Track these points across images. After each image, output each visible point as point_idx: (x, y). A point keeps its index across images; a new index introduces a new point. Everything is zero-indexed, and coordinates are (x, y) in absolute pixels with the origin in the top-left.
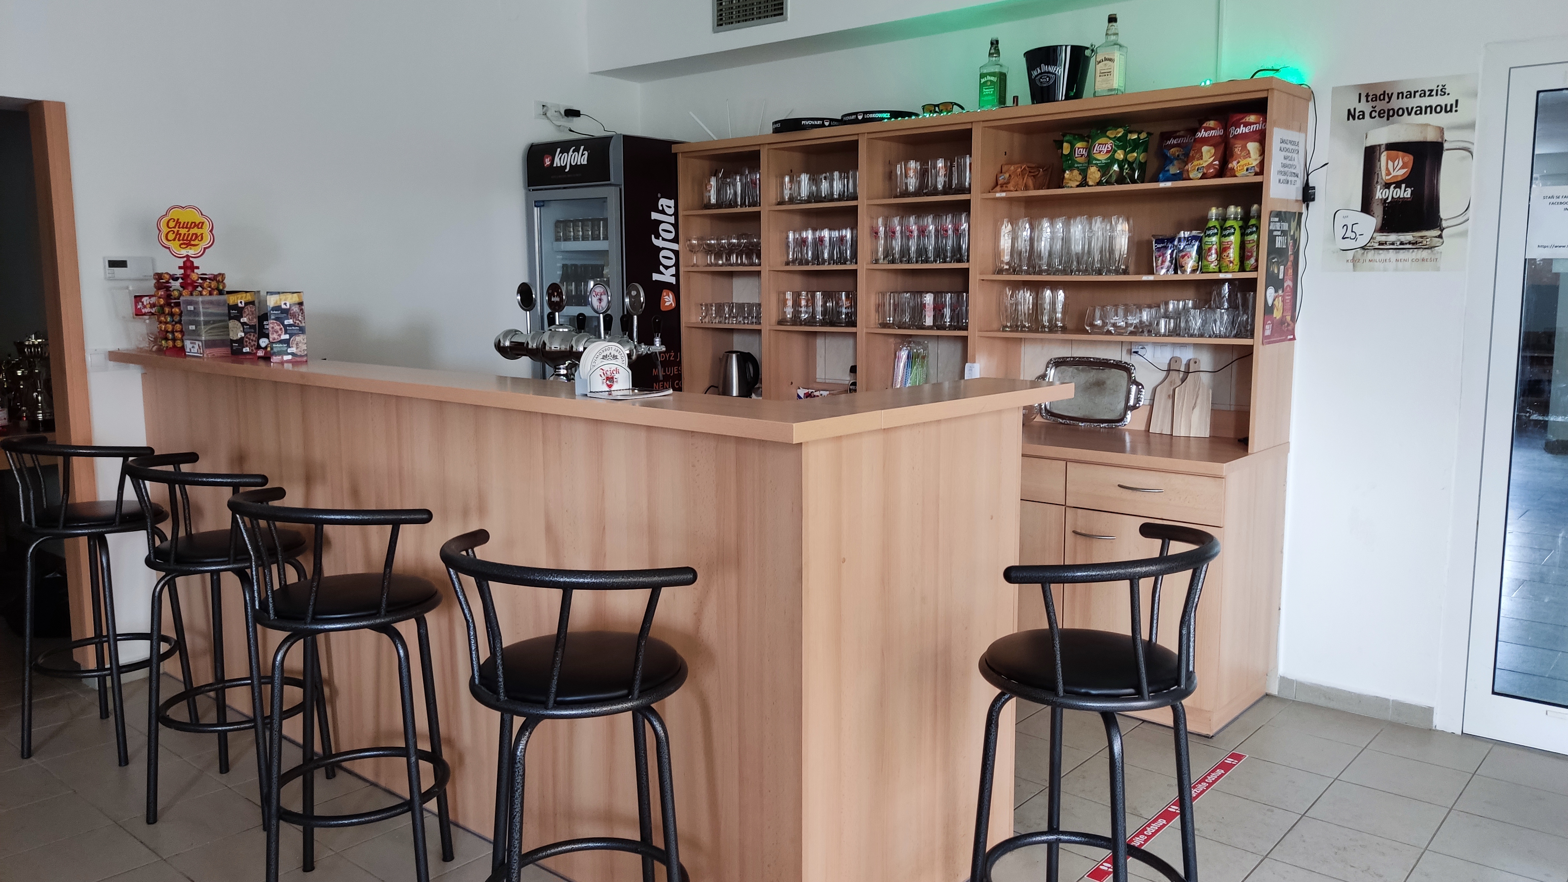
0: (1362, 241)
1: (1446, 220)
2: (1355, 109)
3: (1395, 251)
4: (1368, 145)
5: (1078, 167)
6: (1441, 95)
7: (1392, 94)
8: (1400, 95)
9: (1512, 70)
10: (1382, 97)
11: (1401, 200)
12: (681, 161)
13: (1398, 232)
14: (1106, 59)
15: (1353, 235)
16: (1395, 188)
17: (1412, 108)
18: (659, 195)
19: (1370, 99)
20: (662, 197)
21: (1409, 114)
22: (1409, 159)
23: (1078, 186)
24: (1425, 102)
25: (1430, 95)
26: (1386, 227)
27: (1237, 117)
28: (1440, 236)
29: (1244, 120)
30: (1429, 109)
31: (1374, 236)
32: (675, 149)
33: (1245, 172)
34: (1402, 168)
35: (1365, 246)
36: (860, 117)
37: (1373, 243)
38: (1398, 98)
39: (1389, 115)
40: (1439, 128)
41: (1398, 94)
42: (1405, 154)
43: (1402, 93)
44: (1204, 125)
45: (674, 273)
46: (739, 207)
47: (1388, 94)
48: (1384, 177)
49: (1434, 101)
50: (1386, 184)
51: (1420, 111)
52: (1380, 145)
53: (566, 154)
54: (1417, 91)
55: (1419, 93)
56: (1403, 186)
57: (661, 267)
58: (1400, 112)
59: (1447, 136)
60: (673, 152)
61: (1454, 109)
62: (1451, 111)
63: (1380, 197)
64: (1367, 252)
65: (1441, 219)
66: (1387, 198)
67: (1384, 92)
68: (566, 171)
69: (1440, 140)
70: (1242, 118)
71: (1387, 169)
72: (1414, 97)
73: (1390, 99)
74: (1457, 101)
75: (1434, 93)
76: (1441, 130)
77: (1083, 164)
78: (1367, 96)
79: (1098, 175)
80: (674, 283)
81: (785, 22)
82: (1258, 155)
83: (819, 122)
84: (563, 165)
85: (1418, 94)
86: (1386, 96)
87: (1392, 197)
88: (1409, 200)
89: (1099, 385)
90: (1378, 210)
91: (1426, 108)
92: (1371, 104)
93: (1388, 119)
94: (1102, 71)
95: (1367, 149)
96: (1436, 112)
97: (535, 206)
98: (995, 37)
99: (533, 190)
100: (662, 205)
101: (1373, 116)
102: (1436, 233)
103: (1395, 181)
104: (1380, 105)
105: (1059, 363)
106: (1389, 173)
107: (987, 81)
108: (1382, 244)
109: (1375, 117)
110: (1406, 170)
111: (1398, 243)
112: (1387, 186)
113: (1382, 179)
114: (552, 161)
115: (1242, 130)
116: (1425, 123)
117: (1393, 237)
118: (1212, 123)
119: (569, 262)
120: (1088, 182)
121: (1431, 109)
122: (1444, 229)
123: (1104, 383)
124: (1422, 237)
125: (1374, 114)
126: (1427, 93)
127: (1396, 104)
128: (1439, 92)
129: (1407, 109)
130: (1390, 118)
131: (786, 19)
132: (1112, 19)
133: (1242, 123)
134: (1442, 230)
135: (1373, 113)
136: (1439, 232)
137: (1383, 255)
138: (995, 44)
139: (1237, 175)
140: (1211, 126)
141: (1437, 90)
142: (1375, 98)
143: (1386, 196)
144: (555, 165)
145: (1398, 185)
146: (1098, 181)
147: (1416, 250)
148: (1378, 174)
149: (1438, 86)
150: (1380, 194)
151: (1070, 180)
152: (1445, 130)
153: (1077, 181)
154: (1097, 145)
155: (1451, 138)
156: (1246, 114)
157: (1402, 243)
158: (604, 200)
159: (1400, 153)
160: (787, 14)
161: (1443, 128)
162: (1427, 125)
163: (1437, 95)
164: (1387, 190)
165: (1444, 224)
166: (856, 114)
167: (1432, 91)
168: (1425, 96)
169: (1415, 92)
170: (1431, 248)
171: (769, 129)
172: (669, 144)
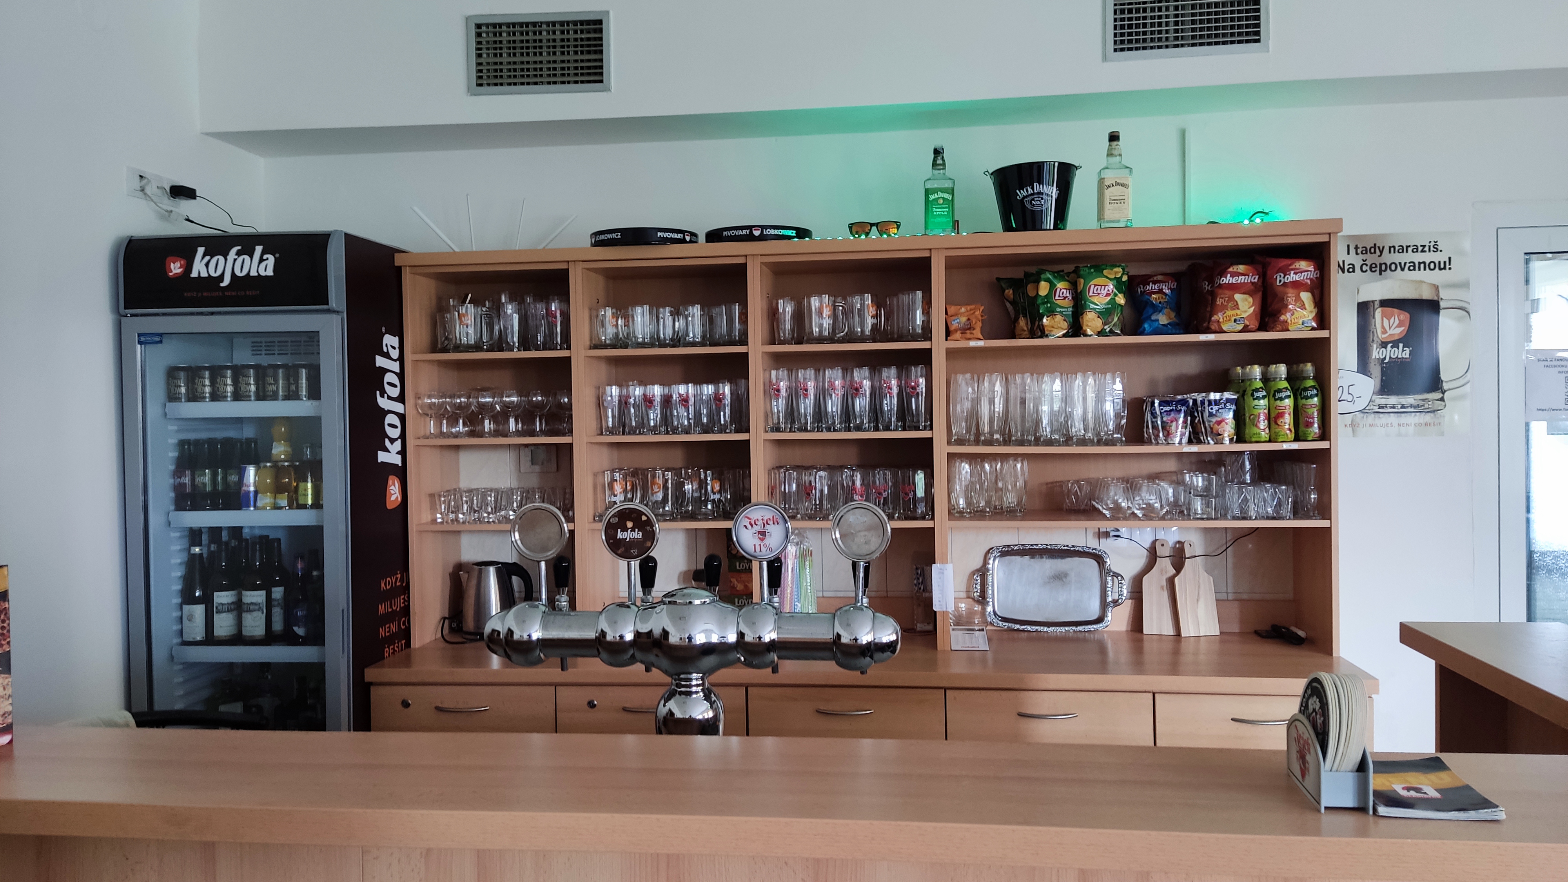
0: (1361, 404)
1: (1447, 382)
2: (1344, 262)
3: (1396, 414)
4: (1361, 301)
5: (1061, 312)
6: (1434, 251)
7: (1383, 247)
8: (1392, 248)
9: (1499, 230)
10: (1373, 250)
11: (1399, 360)
12: (408, 280)
13: (1398, 395)
14: (1117, 184)
15: (1350, 398)
16: (1392, 347)
17: (1405, 264)
18: (384, 330)
19: (1359, 251)
20: (386, 333)
21: (1403, 270)
22: (1405, 316)
23: (1064, 336)
24: (1418, 257)
25: (1423, 251)
26: (1386, 388)
27: (1284, 262)
28: (1442, 399)
29: (1293, 267)
30: (1422, 265)
31: (1373, 399)
32: (399, 260)
33: (1301, 326)
34: (1399, 326)
35: (1364, 409)
36: (757, 233)
37: (1372, 407)
38: (1390, 252)
39: (1381, 269)
40: (1434, 285)
41: (1390, 247)
42: (1401, 311)
43: (1394, 247)
44: (1231, 269)
45: (400, 449)
46: (516, 350)
47: (1379, 247)
48: (1381, 336)
49: (1427, 257)
50: (1383, 342)
51: (1413, 267)
52: (1373, 302)
53: (221, 258)
54: (1410, 246)
55: (1412, 248)
56: (1401, 345)
57: (387, 441)
58: (1393, 267)
59: (1443, 294)
60: (396, 264)
61: (1448, 266)
62: (1445, 268)
63: (1378, 357)
64: (1367, 417)
65: (1442, 381)
66: (1385, 358)
67: (1375, 245)
68: (222, 285)
69: (1436, 298)
70: (1291, 265)
71: (1383, 327)
72: (1407, 251)
73: (1381, 252)
74: (1450, 258)
75: (1426, 249)
76: (1437, 288)
77: (1067, 308)
78: (1356, 248)
79: (1098, 324)
80: (400, 465)
81: (604, 94)
82: (1313, 307)
83: (680, 236)
84: (213, 274)
85: (1410, 249)
86: (1376, 249)
87: (1390, 358)
88: (1408, 360)
89: (1060, 577)
90: (1376, 370)
91: (1420, 263)
92: (1361, 257)
93: (1380, 274)
94: (1113, 198)
95: (1359, 304)
96: (1430, 269)
97: (140, 343)
98: (938, 144)
99: (132, 315)
100: (387, 345)
101: (1364, 270)
102: (1438, 395)
103: (1392, 339)
104: (1371, 259)
105: (1007, 552)
106: (1384, 332)
107: (939, 198)
108: (1382, 407)
109: (1366, 271)
110: (1403, 328)
111: (1399, 406)
112: (1384, 345)
113: (1378, 337)
114: (189, 267)
115: (1292, 277)
116: (1419, 279)
117: (1392, 400)
118: (1241, 268)
119: (192, 436)
120: (1086, 331)
121: (1424, 265)
122: (1445, 391)
123: (1066, 575)
124: (1424, 400)
125: (1364, 268)
126: (1420, 249)
127: (1387, 258)
128: (1432, 249)
129: (1400, 264)
130: (1383, 273)
131: (608, 89)
132: (1114, 137)
133: (1292, 270)
134: (1443, 393)
135: (1364, 266)
136: (1441, 395)
137: (1384, 419)
138: (937, 152)
139: (1290, 329)
140: (1239, 271)
141: (1430, 246)
142: (1365, 251)
143: (1384, 356)
144: (194, 274)
145: (1395, 344)
146: (1099, 330)
147: (1418, 414)
148: (1373, 332)
149: (1430, 242)
150: (1376, 353)
151: (1053, 327)
152: (1440, 288)
153: (1063, 329)
154: (1093, 286)
155: (1446, 297)
156: (1294, 260)
157: (1403, 407)
158: (313, 337)
159: (1396, 310)
160: (609, 83)
161: (1438, 287)
162: (1422, 282)
163: (1430, 251)
164: (1384, 349)
165: (1445, 386)
166: (750, 228)
167: (1424, 246)
168: (1417, 252)
169: (1408, 247)
170: (1434, 411)
171: (587, 242)
172: (391, 252)
